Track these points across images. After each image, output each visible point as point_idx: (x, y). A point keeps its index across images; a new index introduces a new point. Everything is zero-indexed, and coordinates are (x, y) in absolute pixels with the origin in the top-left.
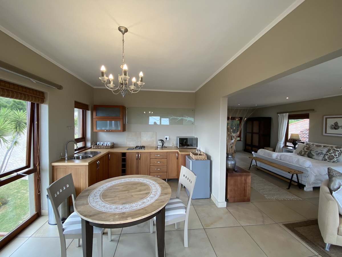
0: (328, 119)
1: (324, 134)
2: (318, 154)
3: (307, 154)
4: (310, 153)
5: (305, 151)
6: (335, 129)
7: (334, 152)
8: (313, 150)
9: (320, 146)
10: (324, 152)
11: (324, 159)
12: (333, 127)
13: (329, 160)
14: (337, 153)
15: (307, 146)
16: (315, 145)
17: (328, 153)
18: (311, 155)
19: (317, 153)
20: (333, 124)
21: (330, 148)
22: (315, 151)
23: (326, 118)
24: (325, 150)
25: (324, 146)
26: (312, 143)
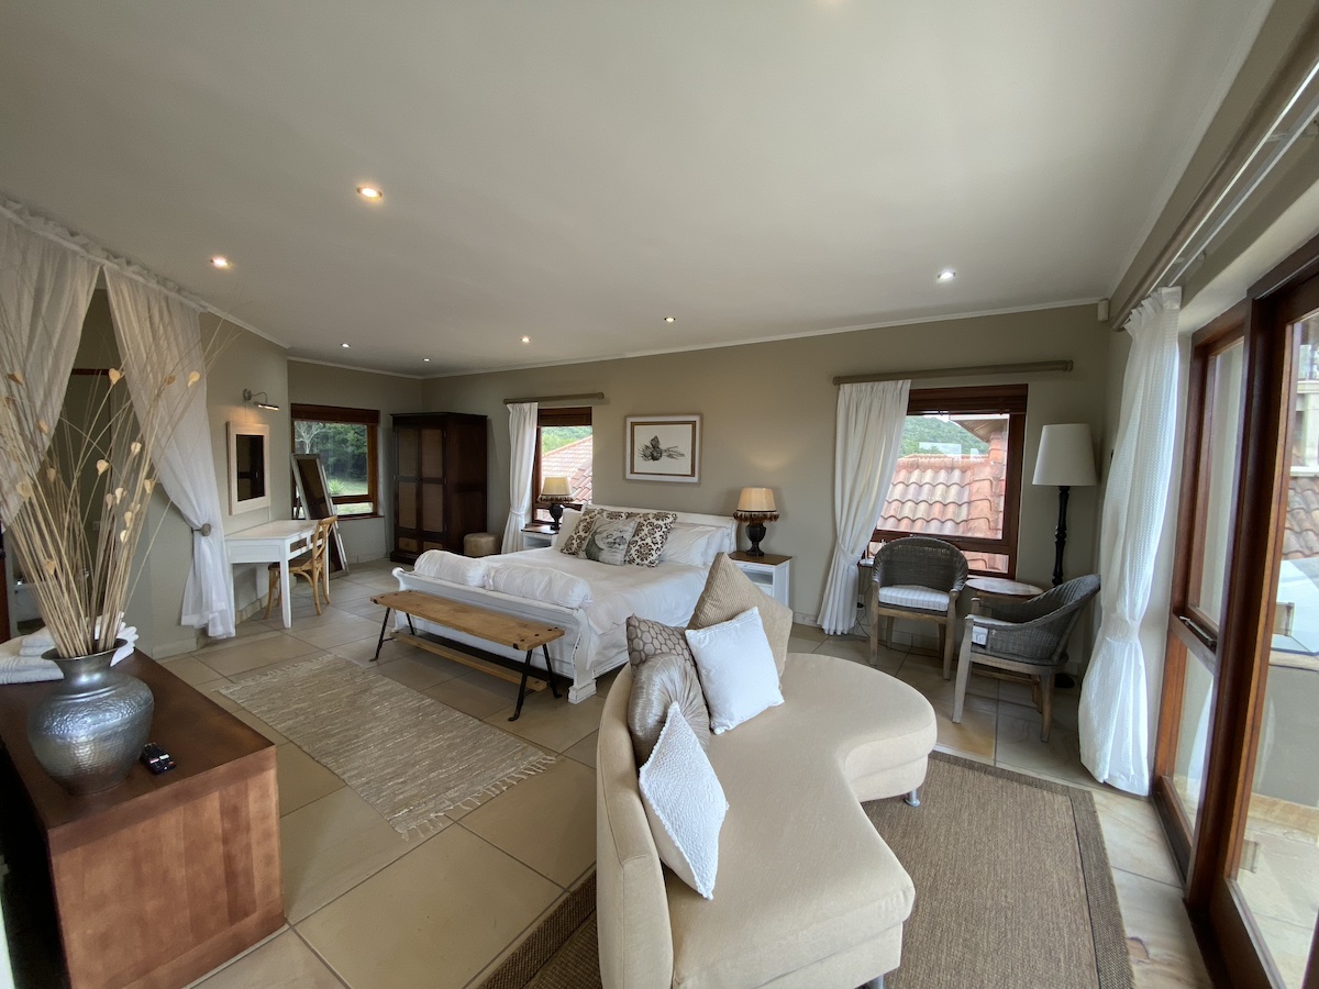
0: (636, 427)
1: (629, 476)
2: (612, 545)
3: (584, 547)
4: (593, 542)
5: (579, 537)
6: (654, 459)
7: (651, 534)
8: (600, 533)
9: (618, 515)
10: (628, 536)
11: (627, 559)
12: (648, 452)
13: (638, 561)
14: (657, 535)
15: (587, 517)
16: (605, 514)
17: (637, 538)
18: (594, 550)
19: (610, 540)
20: (649, 444)
21: (642, 520)
22: (605, 535)
23: (633, 424)
24: (630, 530)
25: (629, 516)
26: (598, 507)
